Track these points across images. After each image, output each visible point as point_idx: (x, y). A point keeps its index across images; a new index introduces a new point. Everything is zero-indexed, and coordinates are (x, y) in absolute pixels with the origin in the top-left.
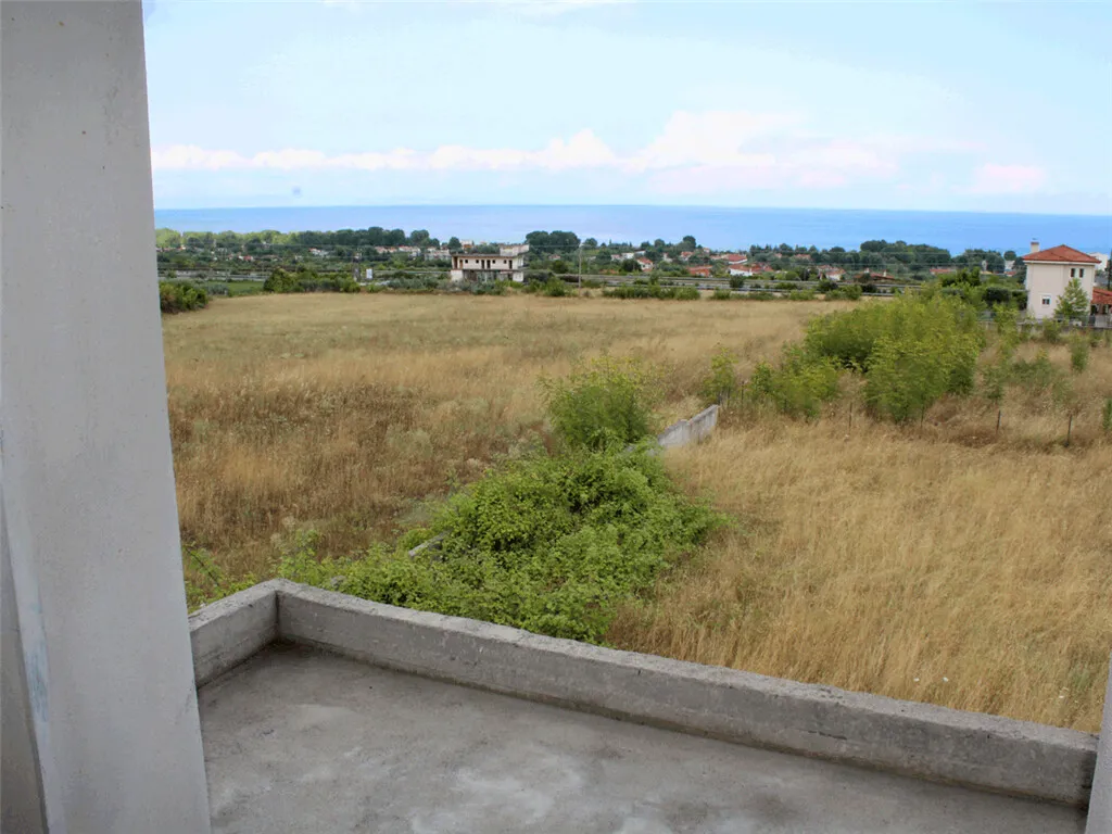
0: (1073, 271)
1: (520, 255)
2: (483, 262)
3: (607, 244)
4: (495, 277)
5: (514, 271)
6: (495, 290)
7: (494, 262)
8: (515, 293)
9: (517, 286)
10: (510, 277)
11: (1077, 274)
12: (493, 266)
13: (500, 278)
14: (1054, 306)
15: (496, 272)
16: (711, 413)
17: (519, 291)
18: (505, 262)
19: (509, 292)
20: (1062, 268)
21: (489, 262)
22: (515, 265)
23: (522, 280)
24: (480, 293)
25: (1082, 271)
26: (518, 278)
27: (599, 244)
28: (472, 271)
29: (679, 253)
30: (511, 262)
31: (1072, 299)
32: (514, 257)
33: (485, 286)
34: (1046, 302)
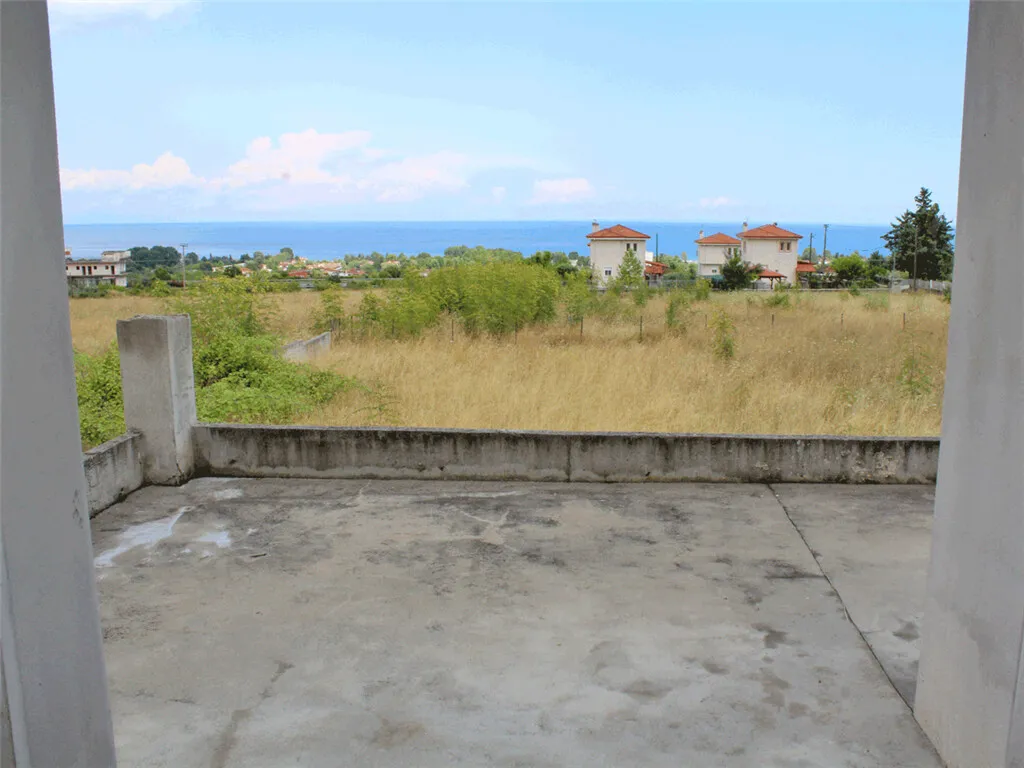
0: (628, 246)
1: (122, 260)
2: (84, 268)
3: (208, 258)
4: (97, 283)
5: (117, 276)
6: (99, 293)
7: (95, 268)
8: (120, 296)
9: (121, 289)
10: (113, 281)
11: (632, 247)
12: (95, 272)
13: (102, 283)
14: (615, 274)
15: (98, 278)
16: (324, 337)
17: (124, 293)
18: (107, 268)
19: (114, 295)
20: (618, 243)
21: (90, 268)
22: (118, 271)
23: (125, 285)
24: (83, 296)
25: (635, 246)
26: (122, 283)
27: (200, 259)
28: (73, 277)
29: (277, 264)
30: (113, 268)
31: (629, 266)
32: (115, 263)
33: (87, 290)
34: (608, 273)
